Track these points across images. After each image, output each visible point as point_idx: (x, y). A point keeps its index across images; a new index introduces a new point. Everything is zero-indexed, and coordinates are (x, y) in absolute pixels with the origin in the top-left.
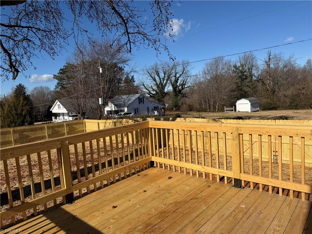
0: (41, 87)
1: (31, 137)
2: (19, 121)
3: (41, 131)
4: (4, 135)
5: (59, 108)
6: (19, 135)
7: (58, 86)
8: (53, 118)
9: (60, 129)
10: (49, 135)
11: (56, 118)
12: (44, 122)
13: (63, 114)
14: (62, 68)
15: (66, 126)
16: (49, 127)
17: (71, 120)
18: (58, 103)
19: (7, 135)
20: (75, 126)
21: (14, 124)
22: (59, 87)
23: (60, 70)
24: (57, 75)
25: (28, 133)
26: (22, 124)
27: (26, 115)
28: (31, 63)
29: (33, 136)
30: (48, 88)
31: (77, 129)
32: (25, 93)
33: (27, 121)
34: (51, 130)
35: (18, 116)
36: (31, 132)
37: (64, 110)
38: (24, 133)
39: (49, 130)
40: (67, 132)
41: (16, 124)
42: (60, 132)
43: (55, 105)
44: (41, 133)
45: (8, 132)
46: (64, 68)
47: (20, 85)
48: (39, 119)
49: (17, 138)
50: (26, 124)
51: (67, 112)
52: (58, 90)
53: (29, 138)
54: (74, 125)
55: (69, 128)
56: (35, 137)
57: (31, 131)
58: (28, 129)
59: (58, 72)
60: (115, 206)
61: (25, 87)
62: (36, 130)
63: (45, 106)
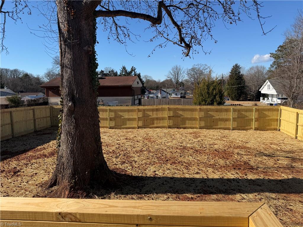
0: (257, 67)
1: (215, 118)
2: (209, 100)
3: (225, 113)
4: (192, 111)
5: (269, 88)
6: (204, 114)
7: (273, 65)
8: (261, 98)
9: (247, 114)
10: (233, 118)
11: (264, 99)
13: (272, 96)
14: (281, 45)
15: (256, 111)
16: (236, 110)
17: (280, 102)
18: (268, 83)
19: (194, 112)
20: (266, 113)
21: (204, 103)
22: (275, 67)
23: (278, 48)
24: (275, 52)
25: (213, 112)
26: (212, 104)
27: (216, 94)
28: (211, 36)
29: (218, 117)
30: (263, 68)
31: (269, 116)
32: (239, 72)
33: (216, 101)
34: (236, 113)
35: (209, 95)
36: (216, 113)
37: (273, 91)
38: (209, 112)
39: (235, 113)
40: (256, 118)
41: (206, 102)
42: (247, 117)
43: (265, 85)
44: (225, 115)
45: (196, 109)
46: (284, 44)
47: (236, 65)
49: (202, 116)
50: (215, 103)
51: (276, 93)
52: (273, 69)
53: (213, 118)
54: (265, 111)
55: (259, 114)
56: (219, 118)
57: (216, 111)
58: (214, 109)
59: (276, 50)
61: (240, 67)
62: (221, 111)
63: (258, 86)
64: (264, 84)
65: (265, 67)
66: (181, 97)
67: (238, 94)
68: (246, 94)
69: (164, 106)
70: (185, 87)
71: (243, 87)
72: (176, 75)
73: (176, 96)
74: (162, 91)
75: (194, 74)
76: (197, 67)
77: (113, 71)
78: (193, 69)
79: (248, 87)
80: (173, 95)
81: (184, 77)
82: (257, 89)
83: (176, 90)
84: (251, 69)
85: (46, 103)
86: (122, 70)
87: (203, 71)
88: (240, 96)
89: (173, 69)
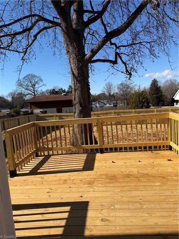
0: (171, 80)
4: (130, 113)
8: (175, 104)
11: (177, 104)
12: (156, 107)
26: (142, 108)
27: (145, 102)
28: (143, 67)
30: (175, 81)
32: (157, 85)
35: (140, 102)
41: (138, 107)
45: (132, 112)
47: (154, 79)
48: (166, 104)
50: (144, 107)
60: (114, 162)
61: (157, 80)
62: (148, 112)
63: (172, 94)
64: (177, 93)
65: (176, 80)
66: (114, 106)
67: (157, 101)
68: (163, 101)
69: (111, 111)
70: (115, 98)
71: (161, 96)
72: (109, 90)
73: (110, 106)
74: (99, 102)
75: (122, 88)
76: (125, 82)
77: (62, 89)
78: (122, 84)
79: (165, 96)
80: (108, 105)
81: (115, 90)
82: (172, 97)
83: (109, 101)
84: (166, 82)
85: (32, 113)
86: (69, 88)
87: (130, 85)
88: (159, 103)
89: (106, 85)
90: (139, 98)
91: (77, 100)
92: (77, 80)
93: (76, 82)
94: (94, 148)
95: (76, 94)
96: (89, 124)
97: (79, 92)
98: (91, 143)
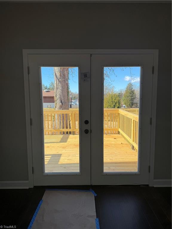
32: (132, 88)
90: (112, 99)
91: (58, 97)
92: (60, 81)
93: (58, 83)
94: (69, 131)
95: (58, 91)
96: (66, 114)
97: (60, 91)
98: (67, 128)
